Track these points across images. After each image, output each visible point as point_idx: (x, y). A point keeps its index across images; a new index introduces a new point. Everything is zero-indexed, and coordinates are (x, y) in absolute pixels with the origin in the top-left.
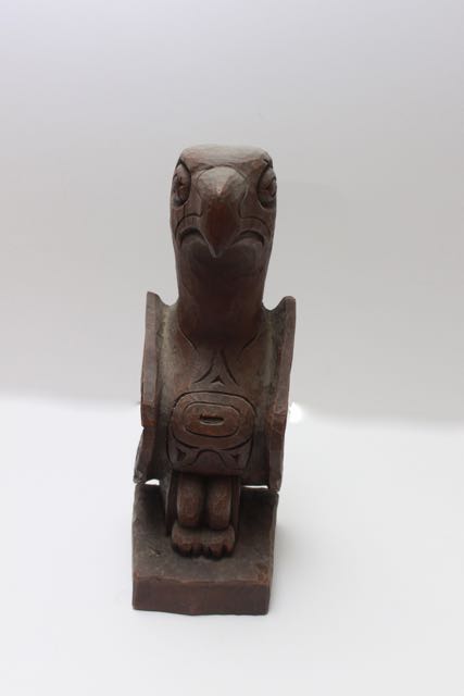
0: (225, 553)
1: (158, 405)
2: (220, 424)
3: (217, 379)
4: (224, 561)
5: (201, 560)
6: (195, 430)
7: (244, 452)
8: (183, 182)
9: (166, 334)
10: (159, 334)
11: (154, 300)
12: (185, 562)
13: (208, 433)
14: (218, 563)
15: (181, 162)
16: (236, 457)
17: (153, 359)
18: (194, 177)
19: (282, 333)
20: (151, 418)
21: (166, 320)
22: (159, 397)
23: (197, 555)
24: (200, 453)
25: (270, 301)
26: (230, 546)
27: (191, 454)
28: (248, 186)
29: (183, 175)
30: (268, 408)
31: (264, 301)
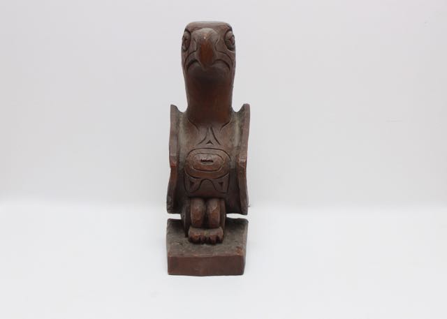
0: (218, 241)
1: (178, 157)
2: (212, 164)
3: (210, 142)
4: (218, 245)
5: (205, 245)
6: (198, 168)
7: (225, 180)
8: (187, 38)
9: (181, 125)
10: (178, 124)
11: (174, 108)
12: (196, 247)
13: (206, 168)
14: (215, 247)
15: (186, 30)
16: (221, 184)
17: (174, 135)
18: (192, 34)
19: (243, 121)
20: (175, 163)
21: (181, 119)
22: (178, 153)
23: (203, 244)
24: (202, 181)
25: (236, 106)
26: (221, 237)
27: (197, 183)
28: (219, 37)
29: (187, 34)
30: (237, 156)
31: (233, 106)
